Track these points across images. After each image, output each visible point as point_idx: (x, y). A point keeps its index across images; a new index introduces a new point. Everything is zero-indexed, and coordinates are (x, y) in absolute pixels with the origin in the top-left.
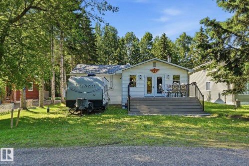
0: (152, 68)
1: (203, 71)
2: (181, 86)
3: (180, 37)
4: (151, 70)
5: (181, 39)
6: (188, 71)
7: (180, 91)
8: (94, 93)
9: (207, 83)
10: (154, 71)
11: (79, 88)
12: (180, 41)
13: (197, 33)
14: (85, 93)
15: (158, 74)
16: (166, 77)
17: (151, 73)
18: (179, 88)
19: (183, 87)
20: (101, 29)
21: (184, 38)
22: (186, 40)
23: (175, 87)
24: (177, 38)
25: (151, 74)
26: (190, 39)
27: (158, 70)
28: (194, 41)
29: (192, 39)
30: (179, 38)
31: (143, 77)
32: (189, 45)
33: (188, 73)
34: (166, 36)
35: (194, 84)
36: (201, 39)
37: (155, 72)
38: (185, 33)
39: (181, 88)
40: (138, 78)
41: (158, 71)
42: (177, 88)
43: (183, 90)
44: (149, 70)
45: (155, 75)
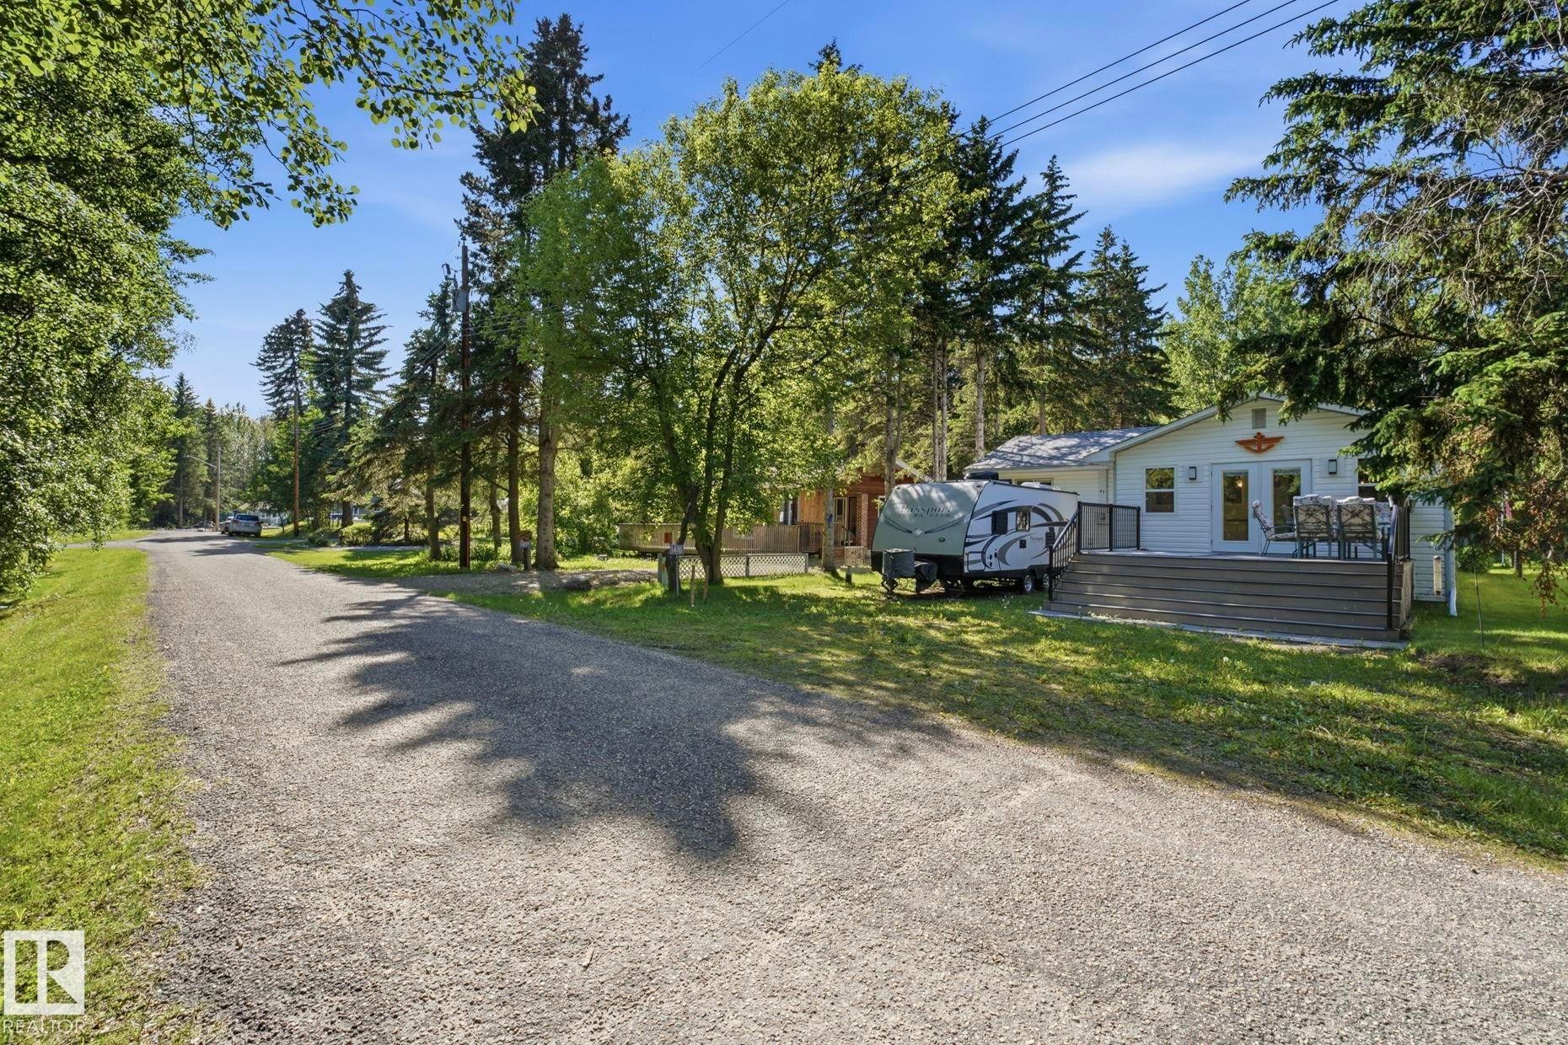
0: (1248, 433)
8: (942, 534)
10: (1260, 444)
11: (907, 519)
14: (918, 532)
15: (1281, 457)
16: (1320, 469)
17: (1242, 455)
19: (1355, 514)
25: (1241, 459)
27: (1277, 440)
31: (1204, 474)
37: (1260, 451)
39: (1344, 518)
40: (1180, 480)
41: (1277, 446)
42: (1323, 518)
43: (1359, 529)
44: (1234, 444)
45: (1261, 462)
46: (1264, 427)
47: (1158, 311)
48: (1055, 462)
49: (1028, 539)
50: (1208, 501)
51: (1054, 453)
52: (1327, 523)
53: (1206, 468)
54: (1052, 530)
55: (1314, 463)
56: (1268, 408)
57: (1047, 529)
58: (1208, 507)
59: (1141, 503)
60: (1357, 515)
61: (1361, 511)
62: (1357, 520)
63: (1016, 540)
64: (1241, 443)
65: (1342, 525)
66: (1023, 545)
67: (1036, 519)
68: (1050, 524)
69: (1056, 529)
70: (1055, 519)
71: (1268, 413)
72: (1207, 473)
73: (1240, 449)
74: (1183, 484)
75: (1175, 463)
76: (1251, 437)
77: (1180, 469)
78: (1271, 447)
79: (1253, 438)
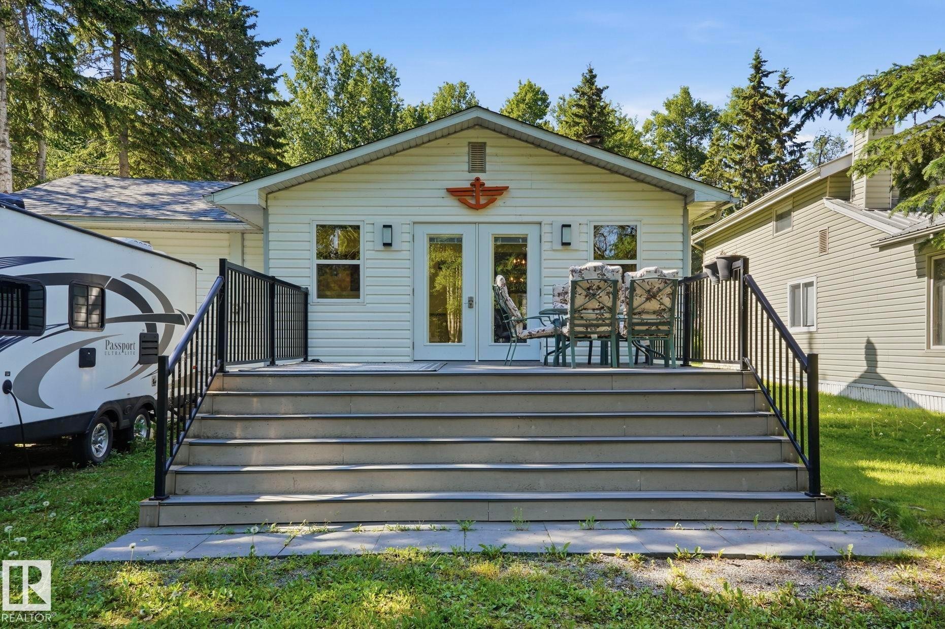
0: (463, 180)
1: (771, 225)
2: (632, 289)
3: (668, 105)
4: (454, 192)
5: (673, 116)
6: (686, 197)
7: (630, 325)
9: (795, 288)
12: (668, 123)
13: (738, 93)
15: (504, 219)
16: (551, 236)
17: (454, 211)
18: (623, 308)
19: (651, 295)
20: (320, 62)
21: (683, 114)
22: (692, 122)
23: (591, 294)
24: (655, 114)
25: (453, 218)
26: (706, 115)
27: (499, 191)
28: (726, 126)
29: (715, 115)
30: (665, 112)
31: (401, 238)
32: (706, 143)
33: (694, 212)
34: (599, 83)
35: (732, 274)
36: (755, 105)
37: (477, 207)
38: (686, 92)
39: (637, 301)
40: (369, 246)
41: (500, 201)
42: (608, 302)
43: (652, 318)
44: (443, 193)
45: (479, 223)
46: (483, 171)
47: (271, 72)
48: (149, 212)
49: (99, 346)
50: (407, 281)
51: (146, 200)
52: (612, 310)
53: (406, 228)
54: (152, 328)
55: (546, 229)
56: (489, 142)
57: (141, 327)
58: (409, 290)
59: (308, 280)
60: (654, 296)
61: (660, 290)
62: (653, 305)
63: (67, 350)
64: (453, 192)
65: (632, 312)
66: (87, 359)
67: (117, 304)
68: (147, 315)
69: (161, 327)
70: (158, 308)
71: (488, 150)
72: (407, 237)
73: (452, 202)
74: (374, 252)
75: (362, 218)
76: (467, 185)
77: (369, 228)
78: (492, 201)
79: (469, 186)
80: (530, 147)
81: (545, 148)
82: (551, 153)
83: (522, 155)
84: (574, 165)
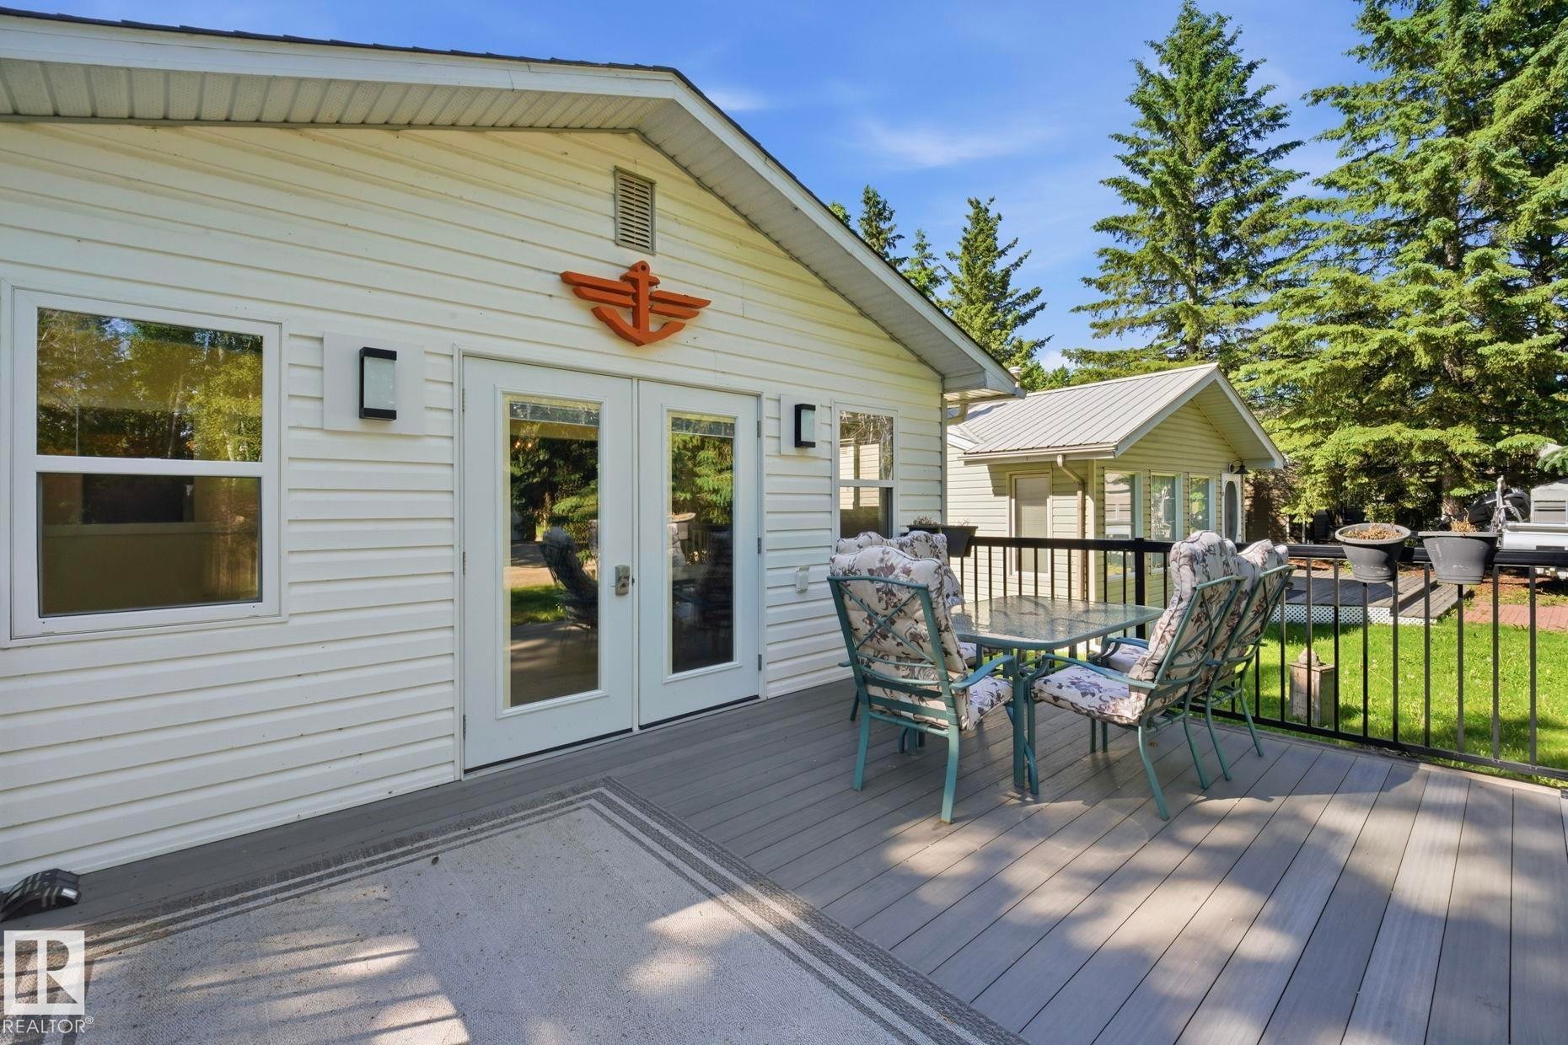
4: (583, 287)
6: (944, 378)
44: (553, 285)
45: (639, 379)
46: (652, 249)
56: (661, 183)
58: (450, 559)
64: (581, 285)
71: (660, 202)
72: (443, 396)
73: (575, 315)
74: (317, 435)
75: (275, 312)
76: (612, 274)
77: (305, 352)
78: (667, 330)
79: (617, 279)
80: (739, 224)
81: (767, 235)
82: (774, 248)
83: (726, 237)
84: (811, 284)
